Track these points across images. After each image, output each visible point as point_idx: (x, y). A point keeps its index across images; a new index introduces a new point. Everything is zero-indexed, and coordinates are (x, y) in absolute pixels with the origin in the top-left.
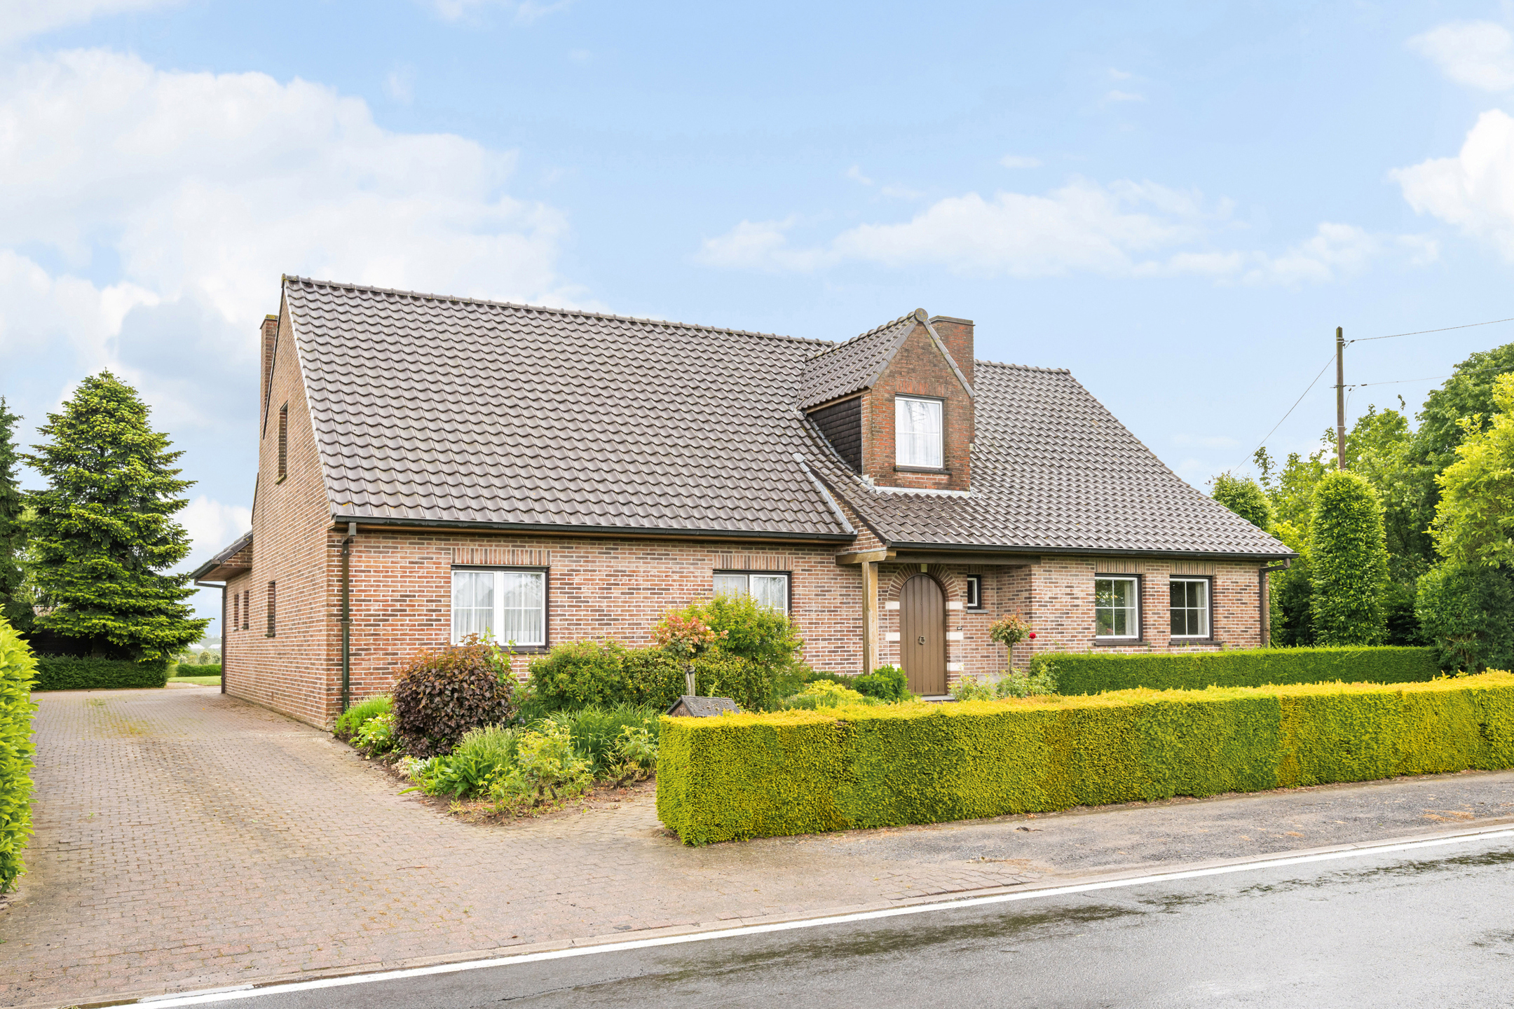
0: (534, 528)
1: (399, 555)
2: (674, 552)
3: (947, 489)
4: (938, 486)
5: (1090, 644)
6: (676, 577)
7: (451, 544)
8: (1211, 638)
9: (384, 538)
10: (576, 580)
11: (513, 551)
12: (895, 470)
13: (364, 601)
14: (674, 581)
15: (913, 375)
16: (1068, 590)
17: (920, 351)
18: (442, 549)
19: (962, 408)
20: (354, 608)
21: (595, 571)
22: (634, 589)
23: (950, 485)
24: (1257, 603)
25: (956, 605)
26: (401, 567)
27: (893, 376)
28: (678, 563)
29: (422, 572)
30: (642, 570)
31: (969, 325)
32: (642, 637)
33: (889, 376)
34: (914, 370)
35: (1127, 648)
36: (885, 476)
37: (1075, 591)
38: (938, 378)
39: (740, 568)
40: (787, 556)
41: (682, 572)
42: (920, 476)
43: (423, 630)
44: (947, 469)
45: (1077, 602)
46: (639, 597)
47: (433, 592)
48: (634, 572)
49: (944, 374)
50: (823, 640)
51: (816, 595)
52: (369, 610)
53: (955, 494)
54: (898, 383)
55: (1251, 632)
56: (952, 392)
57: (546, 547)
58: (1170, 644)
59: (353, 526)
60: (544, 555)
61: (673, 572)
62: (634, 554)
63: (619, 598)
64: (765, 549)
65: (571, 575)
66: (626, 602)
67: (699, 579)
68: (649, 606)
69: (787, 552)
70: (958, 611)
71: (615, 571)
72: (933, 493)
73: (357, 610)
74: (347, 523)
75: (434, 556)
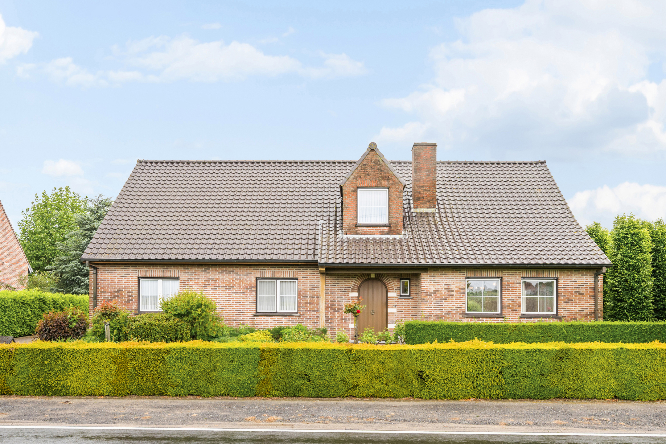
0: (161, 261)
1: (117, 273)
2: (236, 270)
3: (388, 234)
4: (382, 233)
5: (461, 316)
6: (237, 281)
7: (137, 269)
8: (557, 314)
9: (111, 266)
10: (191, 283)
11: (163, 271)
12: (356, 226)
13: (103, 292)
14: (236, 283)
15: (368, 177)
16: (446, 287)
17: (372, 164)
18: (134, 271)
19: (398, 191)
20: (99, 295)
21: (199, 279)
22: (217, 287)
23: (390, 232)
24: (592, 294)
25: (392, 294)
26: (117, 278)
27: (356, 179)
28: (238, 275)
29: (126, 280)
30: (221, 278)
31: (434, 145)
32: (221, 308)
33: (354, 179)
34: (368, 175)
35: (488, 319)
36: (350, 230)
37: (451, 287)
38: (383, 178)
39: (269, 277)
40: (294, 270)
41: (241, 279)
42: (371, 228)
43: (126, 304)
44: (390, 224)
45: (452, 293)
46: (219, 291)
47: (130, 288)
48: (217, 279)
49: (387, 175)
50: (313, 311)
51: (310, 289)
52: (105, 296)
53: (391, 237)
54: (359, 182)
55: (588, 311)
56: (392, 184)
57: (177, 269)
58: (521, 318)
59: (87, 262)
60: (176, 272)
61: (236, 279)
62: (217, 271)
63: (210, 291)
64: (283, 267)
65: (188, 281)
66: (213, 293)
67: (249, 282)
68: (224, 295)
69: (295, 269)
70: (394, 297)
71: (208, 279)
72: (378, 237)
73: (101, 296)
74: (85, 261)
75: (131, 274)
